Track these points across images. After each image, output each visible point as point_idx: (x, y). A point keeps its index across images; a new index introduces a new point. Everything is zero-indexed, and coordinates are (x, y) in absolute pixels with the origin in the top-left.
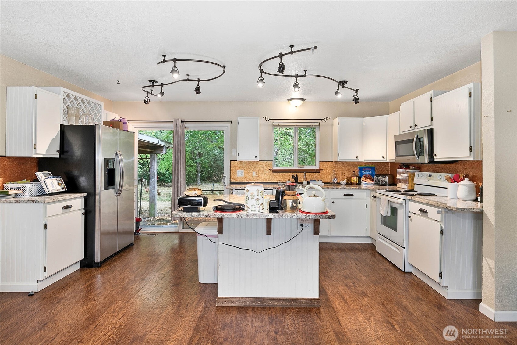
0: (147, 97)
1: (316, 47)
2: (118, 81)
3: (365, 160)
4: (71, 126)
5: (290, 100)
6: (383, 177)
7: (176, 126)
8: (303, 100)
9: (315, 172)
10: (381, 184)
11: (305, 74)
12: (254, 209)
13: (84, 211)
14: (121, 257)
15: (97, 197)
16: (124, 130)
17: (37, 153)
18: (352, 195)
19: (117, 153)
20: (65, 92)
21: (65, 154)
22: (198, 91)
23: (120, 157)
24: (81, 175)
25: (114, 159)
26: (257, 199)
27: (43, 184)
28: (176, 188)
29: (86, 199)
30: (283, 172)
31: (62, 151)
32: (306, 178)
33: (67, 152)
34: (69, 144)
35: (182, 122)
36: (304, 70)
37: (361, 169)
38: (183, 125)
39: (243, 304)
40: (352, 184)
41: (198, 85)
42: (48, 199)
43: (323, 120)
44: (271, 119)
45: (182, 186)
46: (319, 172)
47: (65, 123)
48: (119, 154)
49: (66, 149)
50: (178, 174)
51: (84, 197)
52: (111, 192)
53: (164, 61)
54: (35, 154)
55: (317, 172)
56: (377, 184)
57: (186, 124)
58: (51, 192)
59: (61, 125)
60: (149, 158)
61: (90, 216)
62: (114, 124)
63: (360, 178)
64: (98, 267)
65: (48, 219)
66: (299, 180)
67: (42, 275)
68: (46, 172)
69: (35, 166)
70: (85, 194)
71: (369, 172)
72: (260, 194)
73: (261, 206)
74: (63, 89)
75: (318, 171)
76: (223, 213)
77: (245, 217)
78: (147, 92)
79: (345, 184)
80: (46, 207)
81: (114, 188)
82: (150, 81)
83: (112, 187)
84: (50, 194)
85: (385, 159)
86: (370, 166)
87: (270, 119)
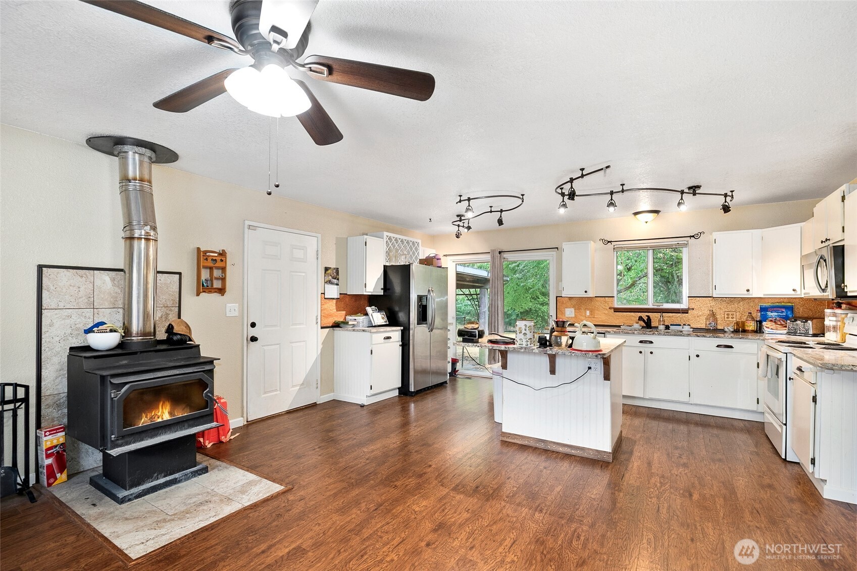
0: (459, 230)
1: (608, 167)
2: (430, 219)
3: (764, 295)
4: (392, 266)
5: (636, 214)
6: (802, 322)
7: (493, 258)
8: (657, 212)
9: (680, 313)
10: (799, 333)
11: (623, 189)
12: (522, 343)
13: (401, 343)
14: (433, 392)
15: (411, 332)
16: (437, 267)
17: (367, 291)
18: (731, 347)
19: (429, 290)
20: (387, 236)
21: (387, 291)
22: (500, 222)
23: (432, 294)
24: (400, 311)
25: (427, 296)
26: (525, 334)
27: (371, 317)
28: (493, 328)
29: (403, 332)
30: (630, 312)
31: (385, 289)
32: (664, 321)
33: (389, 289)
34: (391, 282)
35: (500, 253)
36: (621, 185)
37: (763, 310)
38: (500, 256)
39: (526, 443)
40: (744, 331)
41: (501, 216)
42: (374, 330)
43: (693, 236)
44: (611, 242)
45: (499, 326)
46: (687, 313)
47: (388, 264)
48: (431, 291)
49: (388, 287)
50: (495, 312)
51: (402, 330)
52: (423, 328)
53: (460, 201)
54: (366, 292)
55: (682, 313)
56: (792, 333)
57: (505, 255)
58: (376, 324)
59: (384, 266)
60: (479, 294)
61: (406, 348)
62: (428, 262)
63: (760, 322)
64: (412, 396)
65: (374, 346)
66: (652, 324)
67: (370, 392)
68: (373, 307)
69: (367, 302)
70: (402, 328)
71: (781, 314)
72: (527, 329)
73: (529, 341)
74: (386, 234)
75: (685, 311)
76: (493, 345)
77: (512, 349)
78: (459, 226)
79: (732, 332)
80: (372, 336)
81: (426, 324)
82: (458, 216)
83: (425, 322)
84: (375, 326)
85: (799, 292)
86: (783, 304)
87: (609, 242)
